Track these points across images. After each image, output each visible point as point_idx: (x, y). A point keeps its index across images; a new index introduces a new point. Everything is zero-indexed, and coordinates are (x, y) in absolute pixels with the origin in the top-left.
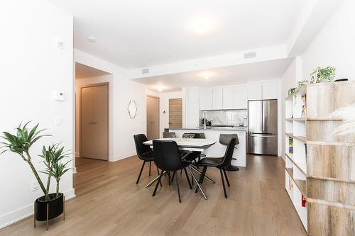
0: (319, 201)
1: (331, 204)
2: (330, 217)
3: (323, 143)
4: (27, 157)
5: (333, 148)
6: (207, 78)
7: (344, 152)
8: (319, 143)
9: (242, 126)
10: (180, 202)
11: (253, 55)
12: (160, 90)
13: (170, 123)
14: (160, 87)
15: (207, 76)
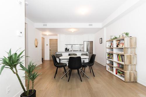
0: (128, 71)
1: (130, 72)
2: (130, 75)
3: (128, 55)
4: (15, 71)
5: (130, 56)
6: (73, 31)
7: (133, 56)
8: (127, 54)
9: (81, 51)
10: (81, 81)
11: (91, 25)
12: (48, 35)
13: (50, 50)
14: (47, 33)
15: (73, 30)
